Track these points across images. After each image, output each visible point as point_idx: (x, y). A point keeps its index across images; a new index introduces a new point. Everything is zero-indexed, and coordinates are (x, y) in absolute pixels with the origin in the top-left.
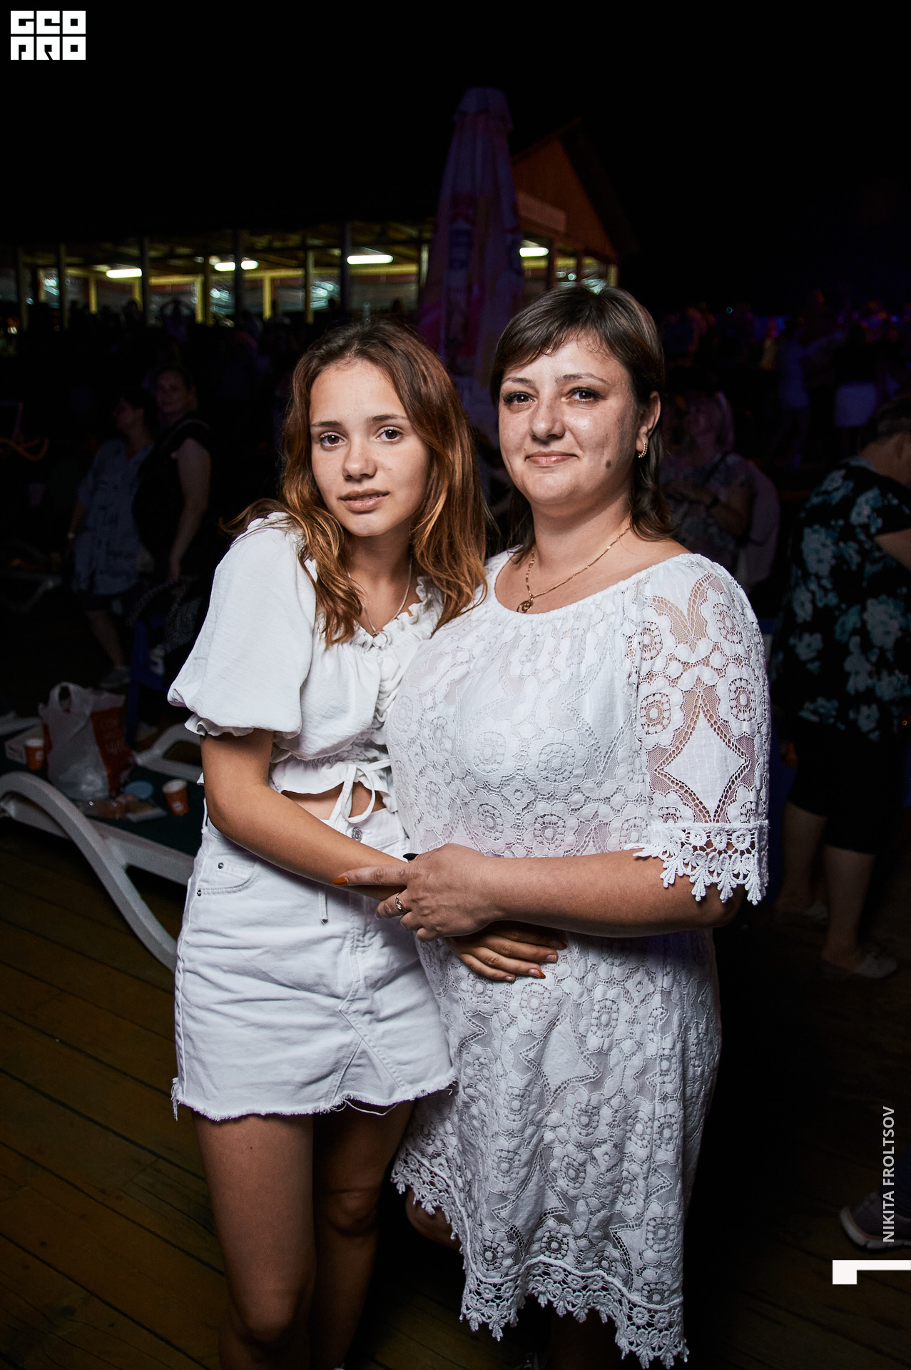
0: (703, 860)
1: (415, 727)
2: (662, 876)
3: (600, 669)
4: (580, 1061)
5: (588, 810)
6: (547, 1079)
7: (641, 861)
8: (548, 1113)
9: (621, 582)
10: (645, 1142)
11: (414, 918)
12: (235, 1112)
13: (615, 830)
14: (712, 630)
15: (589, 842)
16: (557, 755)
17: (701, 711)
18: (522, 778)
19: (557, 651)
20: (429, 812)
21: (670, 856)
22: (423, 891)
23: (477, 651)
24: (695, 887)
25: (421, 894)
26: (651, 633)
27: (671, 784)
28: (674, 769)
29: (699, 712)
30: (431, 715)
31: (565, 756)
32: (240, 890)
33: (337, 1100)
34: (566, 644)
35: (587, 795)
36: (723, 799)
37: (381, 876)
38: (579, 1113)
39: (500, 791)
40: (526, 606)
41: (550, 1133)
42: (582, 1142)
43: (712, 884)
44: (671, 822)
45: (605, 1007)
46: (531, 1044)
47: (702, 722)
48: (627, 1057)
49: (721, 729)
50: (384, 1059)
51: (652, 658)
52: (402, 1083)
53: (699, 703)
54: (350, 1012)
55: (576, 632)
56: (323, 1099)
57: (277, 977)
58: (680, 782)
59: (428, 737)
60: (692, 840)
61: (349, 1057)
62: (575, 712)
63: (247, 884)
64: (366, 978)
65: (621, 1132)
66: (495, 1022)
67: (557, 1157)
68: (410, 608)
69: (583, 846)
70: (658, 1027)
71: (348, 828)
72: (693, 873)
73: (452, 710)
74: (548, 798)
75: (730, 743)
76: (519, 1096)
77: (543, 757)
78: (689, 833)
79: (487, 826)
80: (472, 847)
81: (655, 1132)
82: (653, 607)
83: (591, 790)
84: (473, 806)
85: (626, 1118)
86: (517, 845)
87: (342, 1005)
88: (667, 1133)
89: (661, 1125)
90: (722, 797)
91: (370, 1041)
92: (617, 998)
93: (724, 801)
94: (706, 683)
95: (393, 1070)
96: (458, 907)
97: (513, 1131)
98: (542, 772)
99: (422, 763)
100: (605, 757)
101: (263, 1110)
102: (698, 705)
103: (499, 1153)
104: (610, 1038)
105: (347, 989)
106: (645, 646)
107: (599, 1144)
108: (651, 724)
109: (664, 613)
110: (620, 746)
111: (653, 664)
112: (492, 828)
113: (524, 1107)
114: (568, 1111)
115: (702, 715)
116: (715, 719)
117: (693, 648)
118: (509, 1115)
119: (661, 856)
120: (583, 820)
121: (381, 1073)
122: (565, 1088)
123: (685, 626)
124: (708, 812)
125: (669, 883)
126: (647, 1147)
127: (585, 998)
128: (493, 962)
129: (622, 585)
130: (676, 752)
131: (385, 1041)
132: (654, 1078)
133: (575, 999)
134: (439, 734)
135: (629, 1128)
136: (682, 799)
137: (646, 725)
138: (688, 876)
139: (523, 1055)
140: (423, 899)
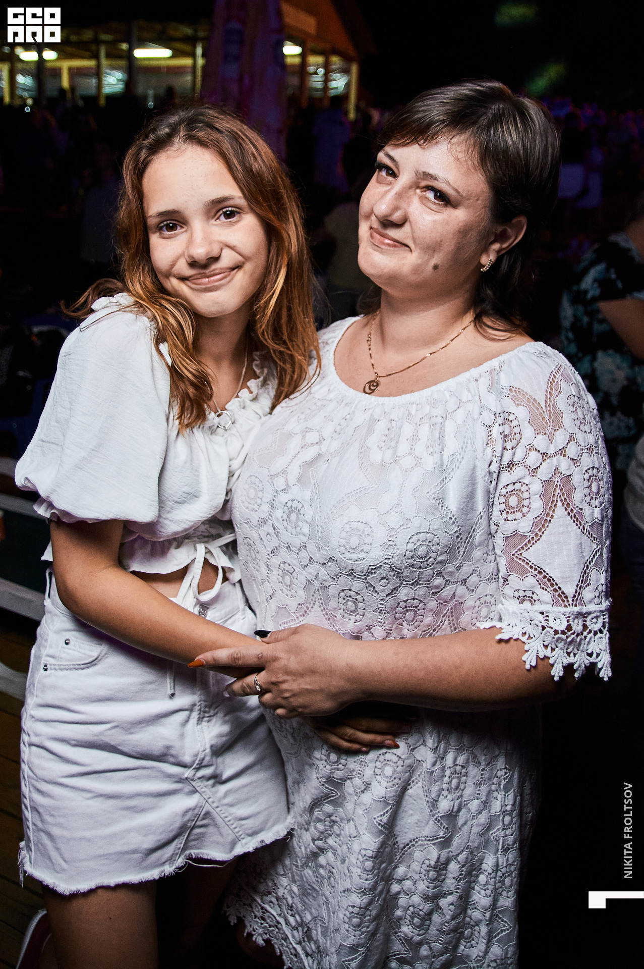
0: (563, 643)
1: (266, 508)
2: (524, 658)
3: (463, 458)
4: (431, 822)
5: (447, 592)
6: (396, 838)
7: (503, 644)
8: (396, 867)
9: (473, 369)
10: (489, 892)
11: (274, 698)
12: (84, 886)
13: (469, 609)
14: (567, 421)
15: (445, 621)
16: (424, 543)
17: (559, 500)
18: (389, 566)
19: (415, 438)
20: (281, 590)
21: (530, 637)
22: (283, 675)
23: (327, 431)
24: (554, 668)
25: (281, 678)
26: (510, 423)
27: (529, 569)
28: (533, 554)
29: (557, 501)
30: (283, 498)
31: (431, 544)
32: (88, 668)
33: (180, 862)
34: (425, 430)
35: (447, 579)
36: (580, 584)
37: (238, 659)
38: (428, 869)
39: (366, 579)
40: (373, 386)
41: (396, 885)
42: (430, 894)
43: (569, 664)
44: (527, 604)
45: (456, 772)
46: (385, 809)
47: (560, 511)
48: (474, 816)
49: (576, 517)
50: (226, 817)
51: (512, 449)
52: (242, 836)
53: (557, 492)
54: (196, 778)
55: (434, 420)
56: (168, 863)
57: (125, 749)
58: (538, 567)
59: (281, 519)
60: (551, 623)
61: (193, 820)
62: (441, 500)
63: (95, 662)
64: (212, 746)
65: (466, 884)
66: (349, 787)
67: (402, 907)
68: (249, 384)
69: (438, 626)
70: (502, 787)
71: (195, 606)
72: (553, 654)
73: (307, 494)
74: (412, 584)
75: (584, 529)
76: (372, 857)
77: (411, 546)
78: (548, 616)
79: (348, 610)
80: (328, 626)
81: (497, 881)
82: (510, 397)
83: (451, 574)
84: (333, 591)
85: (471, 870)
86: (378, 627)
87: (188, 773)
88: (508, 881)
89: (503, 875)
90: (579, 582)
91: (213, 802)
92: (466, 763)
93: (581, 586)
94: (563, 473)
95: (234, 826)
96: (321, 691)
97: (365, 890)
98: (409, 560)
99: (275, 542)
100: (465, 542)
101: (112, 881)
102: (556, 494)
103: (350, 909)
104: (460, 800)
105: (195, 758)
106: (506, 436)
107: (445, 896)
108: (510, 512)
109: (522, 404)
110: (478, 531)
111: (514, 455)
112: (353, 611)
113: (376, 867)
114: (415, 866)
115: (559, 503)
116: (571, 507)
117: (551, 438)
118: (362, 874)
119: (521, 638)
120: (441, 602)
121: (222, 831)
122: (413, 845)
123: (543, 418)
124: (566, 597)
125: (531, 665)
126: (490, 896)
127: (438, 766)
128: (349, 737)
129: (474, 372)
130: (536, 539)
131: (227, 801)
132: (497, 832)
133: (428, 767)
134: (293, 516)
135: (473, 879)
136: (540, 584)
137: (505, 512)
138: (549, 658)
139: (377, 819)
140: (283, 682)
